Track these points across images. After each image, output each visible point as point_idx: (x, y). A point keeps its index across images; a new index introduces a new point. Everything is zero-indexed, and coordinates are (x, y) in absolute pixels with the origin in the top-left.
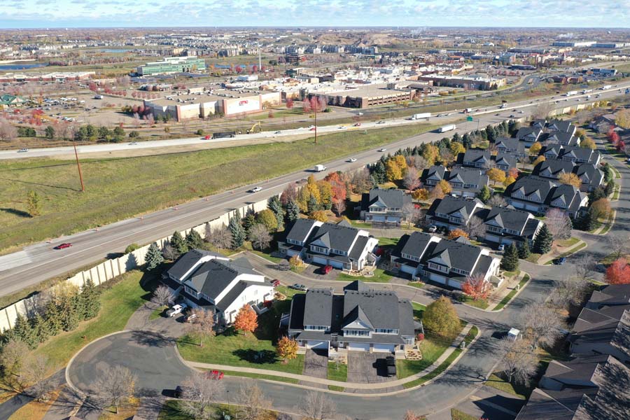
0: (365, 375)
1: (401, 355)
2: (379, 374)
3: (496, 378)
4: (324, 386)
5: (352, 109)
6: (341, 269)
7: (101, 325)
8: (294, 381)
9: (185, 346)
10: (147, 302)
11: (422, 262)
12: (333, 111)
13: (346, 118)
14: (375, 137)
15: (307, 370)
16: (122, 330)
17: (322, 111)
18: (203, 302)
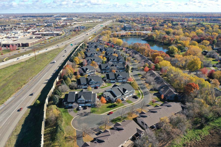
2: (136, 99)
4: (131, 105)
6: (100, 86)
7: (67, 119)
8: (125, 107)
9: (95, 112)
10: (68, 110)
11: (115, 78)
12: (21, 49)
13: (30, 51)
14: (51, 55)
15: (124, 104)
16: (73, 118)
17: (17, 50)
18: (86, 102)
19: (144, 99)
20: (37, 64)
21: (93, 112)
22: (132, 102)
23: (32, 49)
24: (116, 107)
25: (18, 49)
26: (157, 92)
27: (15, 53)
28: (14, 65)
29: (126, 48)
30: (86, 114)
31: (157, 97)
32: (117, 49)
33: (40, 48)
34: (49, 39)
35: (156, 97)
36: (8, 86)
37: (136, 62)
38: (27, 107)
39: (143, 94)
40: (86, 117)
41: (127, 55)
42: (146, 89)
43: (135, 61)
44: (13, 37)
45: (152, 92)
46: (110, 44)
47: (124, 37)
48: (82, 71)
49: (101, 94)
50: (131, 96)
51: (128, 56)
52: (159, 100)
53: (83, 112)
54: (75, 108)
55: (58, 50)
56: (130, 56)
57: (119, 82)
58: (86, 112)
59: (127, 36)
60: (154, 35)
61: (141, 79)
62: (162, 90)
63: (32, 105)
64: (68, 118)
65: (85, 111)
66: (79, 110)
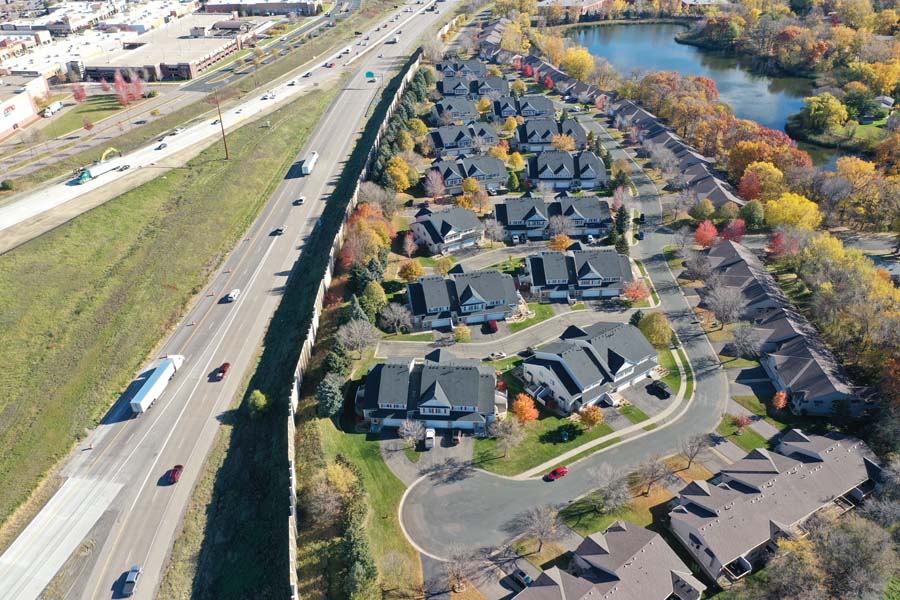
0: (653, 404)
1: (656, 375)
2: (661, 398)
3: (725, 359)
4: (640, 431)
5: (183, 84)
6: (504, 320)
7: (379, 496)
8: (617, 440)
9: (492, 464)
10: (383, 444)
11: (570, 283)
12: (159, 94)
13: (198, 103)
14: (286, 129)
15: (613, 425)
16: (406, 488)
17: (144, 97)
18: (455, 415)
19: (695, 399)
20: (237, 183)
21: (483, 460)
22: (647, 418)
23: (203, 95)
24: (579, 438)
25: (150, 96)
26: (752, 365)
27: (139, 119)
28: (144, 186)
29: (607, 94)
30: (458, 474)
31: (752, 393)
32: (568, 101)
33: (238, 90)
34: (269, 34)
35: (748, 392)
36: (132, 303)
37: (657, 181)
38: (218, 418)
39: (694, 374)
40: (456, 486)
41: (615, 139)
42: (703, 344)
43: (652, 175)
44: (124, 28)
45: (732, 364)
46: (536, 69)
47: (596, 23)
48: (427, 233)
49: (513, 367)
50: (642, 382)
51: (617, 144)
52: (764, 413)
53: (443, 462)
54: (410, 439)
55: (313, 103)
56: (627, 142)
57: (585, 299)
58: (456, 461)
59: (611, 17)
60: (736, 21)
61: (682, 281)
62: (778, 359)
63: (236, 406)
64: (385, 491)
65: (450, 452)
66: (428, 450)
